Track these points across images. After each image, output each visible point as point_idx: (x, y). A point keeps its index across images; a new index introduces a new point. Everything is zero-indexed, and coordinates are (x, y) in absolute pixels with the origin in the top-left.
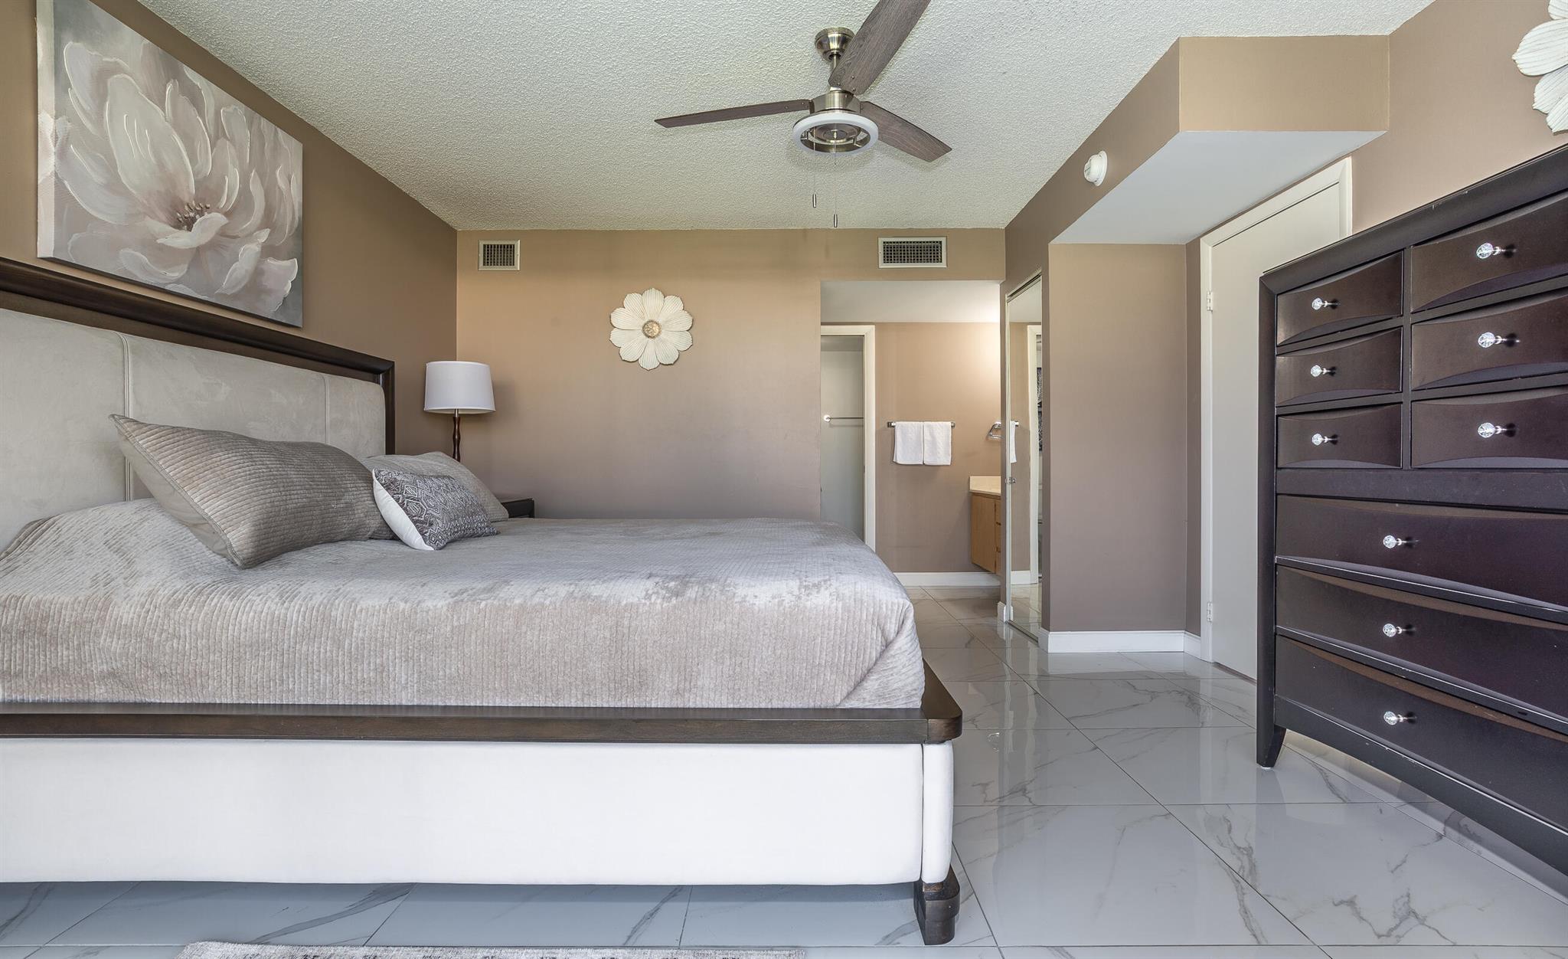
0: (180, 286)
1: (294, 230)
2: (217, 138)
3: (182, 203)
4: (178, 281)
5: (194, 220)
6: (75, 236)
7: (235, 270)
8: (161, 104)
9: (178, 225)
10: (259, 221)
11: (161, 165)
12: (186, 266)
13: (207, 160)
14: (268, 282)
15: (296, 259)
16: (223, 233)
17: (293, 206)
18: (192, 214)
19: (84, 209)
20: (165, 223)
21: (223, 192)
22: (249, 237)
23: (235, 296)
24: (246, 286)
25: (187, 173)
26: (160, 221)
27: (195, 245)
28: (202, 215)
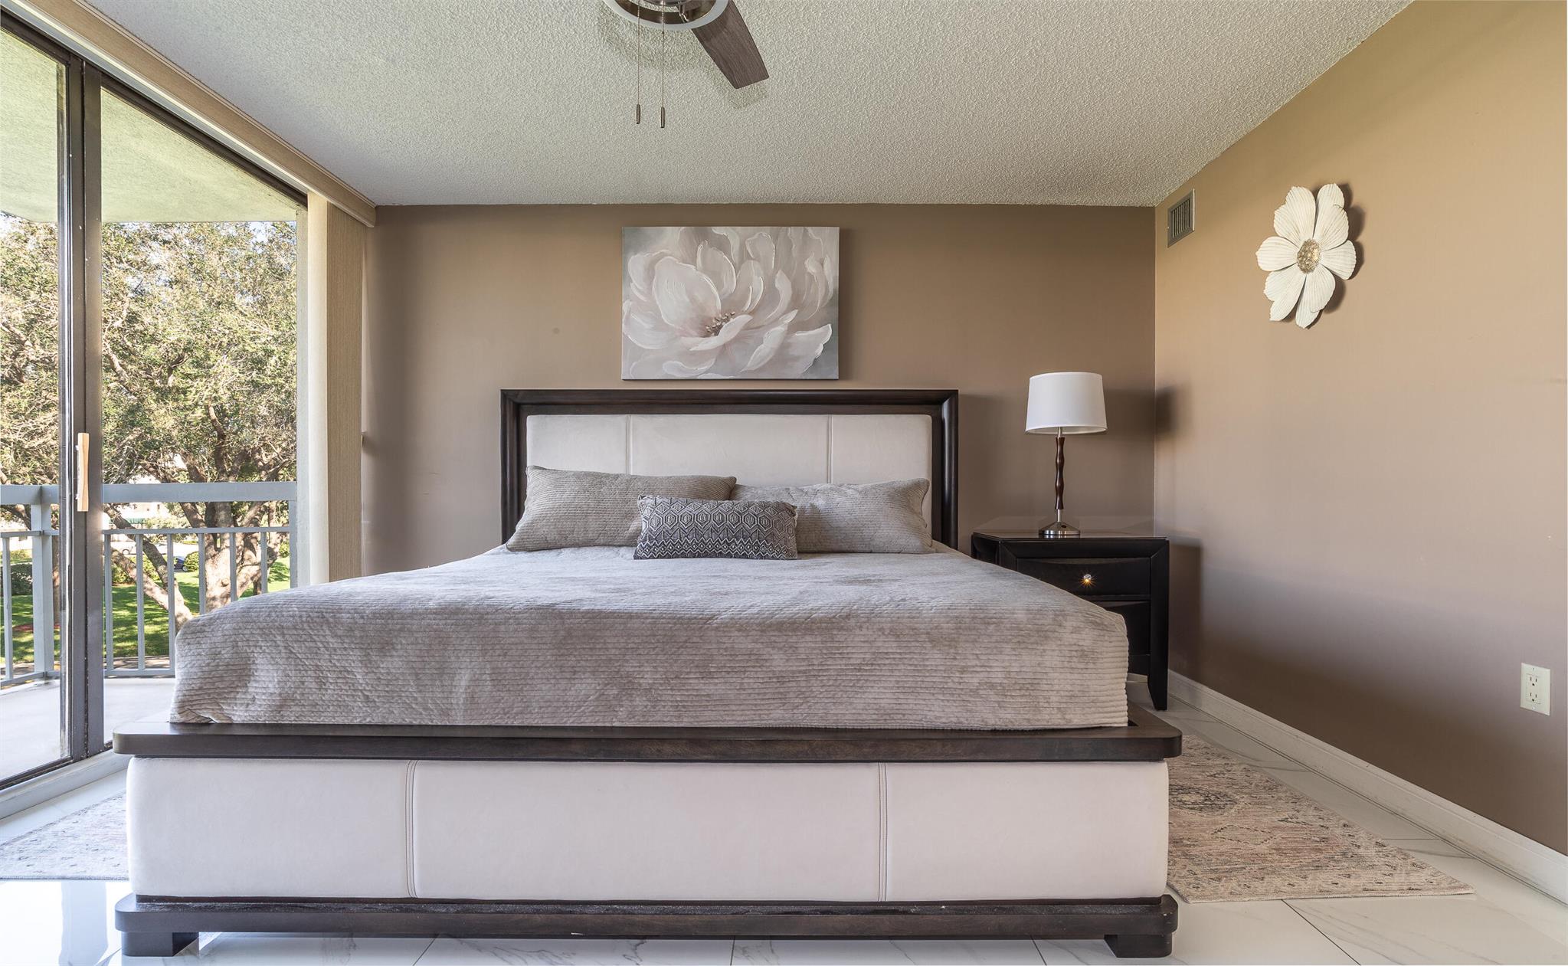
0: (709, 374)
1: (827, 301)
2: (742, 261)
3: (710, 319)
4: (707, 372)
5: (720, 327)
6: (634, 364)
7: (759, 352)
8: (694, 263)
9: (707, 335)
10: (786, 307)
11: (693, 300)
12: (714, 359)
13: (733, 282)
14: (794, 352)
15: (830, 325)
16: (748, 327)
17: (826, 282)
18: (719, 324)
19: (640, 348)
20: (696, 336)
21: (748, 297)
22: (775, 322)
23: (760, 370)
24: (771, 360)
25: (715, 298)
26: (692, 336)
27: (722, 343)
28: (727, 320)
